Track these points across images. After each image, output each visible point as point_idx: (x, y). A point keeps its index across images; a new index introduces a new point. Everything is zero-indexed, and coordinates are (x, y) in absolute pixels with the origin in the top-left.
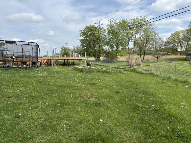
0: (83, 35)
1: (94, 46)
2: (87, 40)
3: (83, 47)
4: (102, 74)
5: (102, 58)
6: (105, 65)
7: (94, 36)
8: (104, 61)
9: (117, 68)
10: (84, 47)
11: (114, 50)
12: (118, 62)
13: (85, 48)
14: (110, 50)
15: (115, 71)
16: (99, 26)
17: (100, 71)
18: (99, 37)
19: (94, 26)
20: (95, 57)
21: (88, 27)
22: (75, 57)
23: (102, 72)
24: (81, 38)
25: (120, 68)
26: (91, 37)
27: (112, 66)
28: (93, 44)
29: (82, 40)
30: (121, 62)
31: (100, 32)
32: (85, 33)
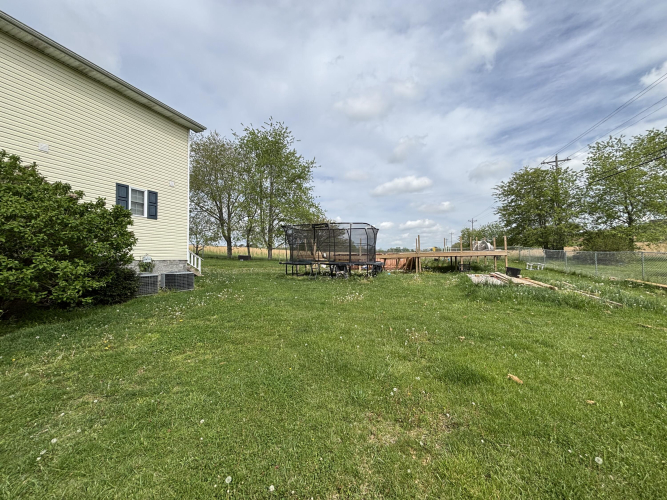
0: (506, 195)
1: (542, 219)
2: (519, 207)
3: (506, 225)
4: (549, 313)
5: (569, 251)
6: (578, 272)
7: (540, 194)
8: (577, 259)
9: (636, 286)
10: (509, 223)
11: (620, 227)
12: (639, 261)
13: (514, 225)
14: (602, 227)
15: (621, 300)
16: (557, 166)
17: (544, 297)
18: (557, 195)
19: (537, 171)
20: (546, 247)
21: (522, 176)
22: (477, 249)
23: (553, 301)
24: (500, 204)
25: (647, 287)
26: (532, 197)
27: (611, 273)
28: (539, 215)
29: (505, 209)
30: (654, 263)
31: (560, 181)
32: (512, 189)
